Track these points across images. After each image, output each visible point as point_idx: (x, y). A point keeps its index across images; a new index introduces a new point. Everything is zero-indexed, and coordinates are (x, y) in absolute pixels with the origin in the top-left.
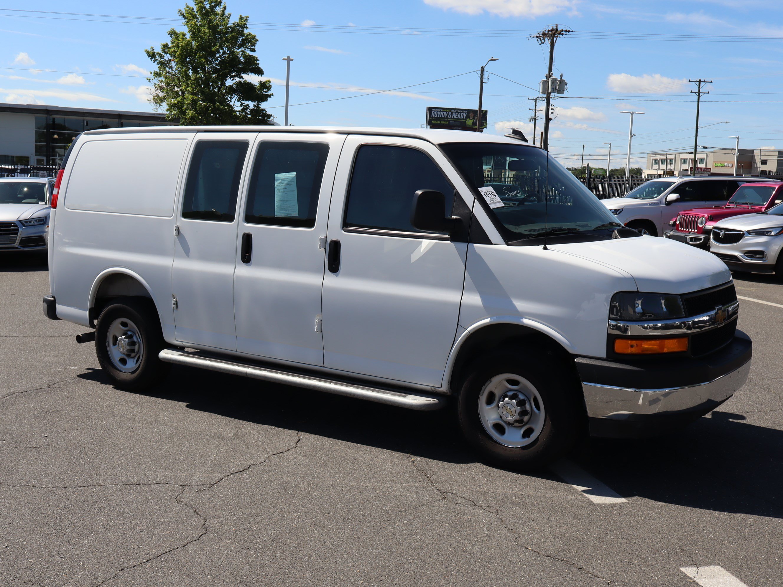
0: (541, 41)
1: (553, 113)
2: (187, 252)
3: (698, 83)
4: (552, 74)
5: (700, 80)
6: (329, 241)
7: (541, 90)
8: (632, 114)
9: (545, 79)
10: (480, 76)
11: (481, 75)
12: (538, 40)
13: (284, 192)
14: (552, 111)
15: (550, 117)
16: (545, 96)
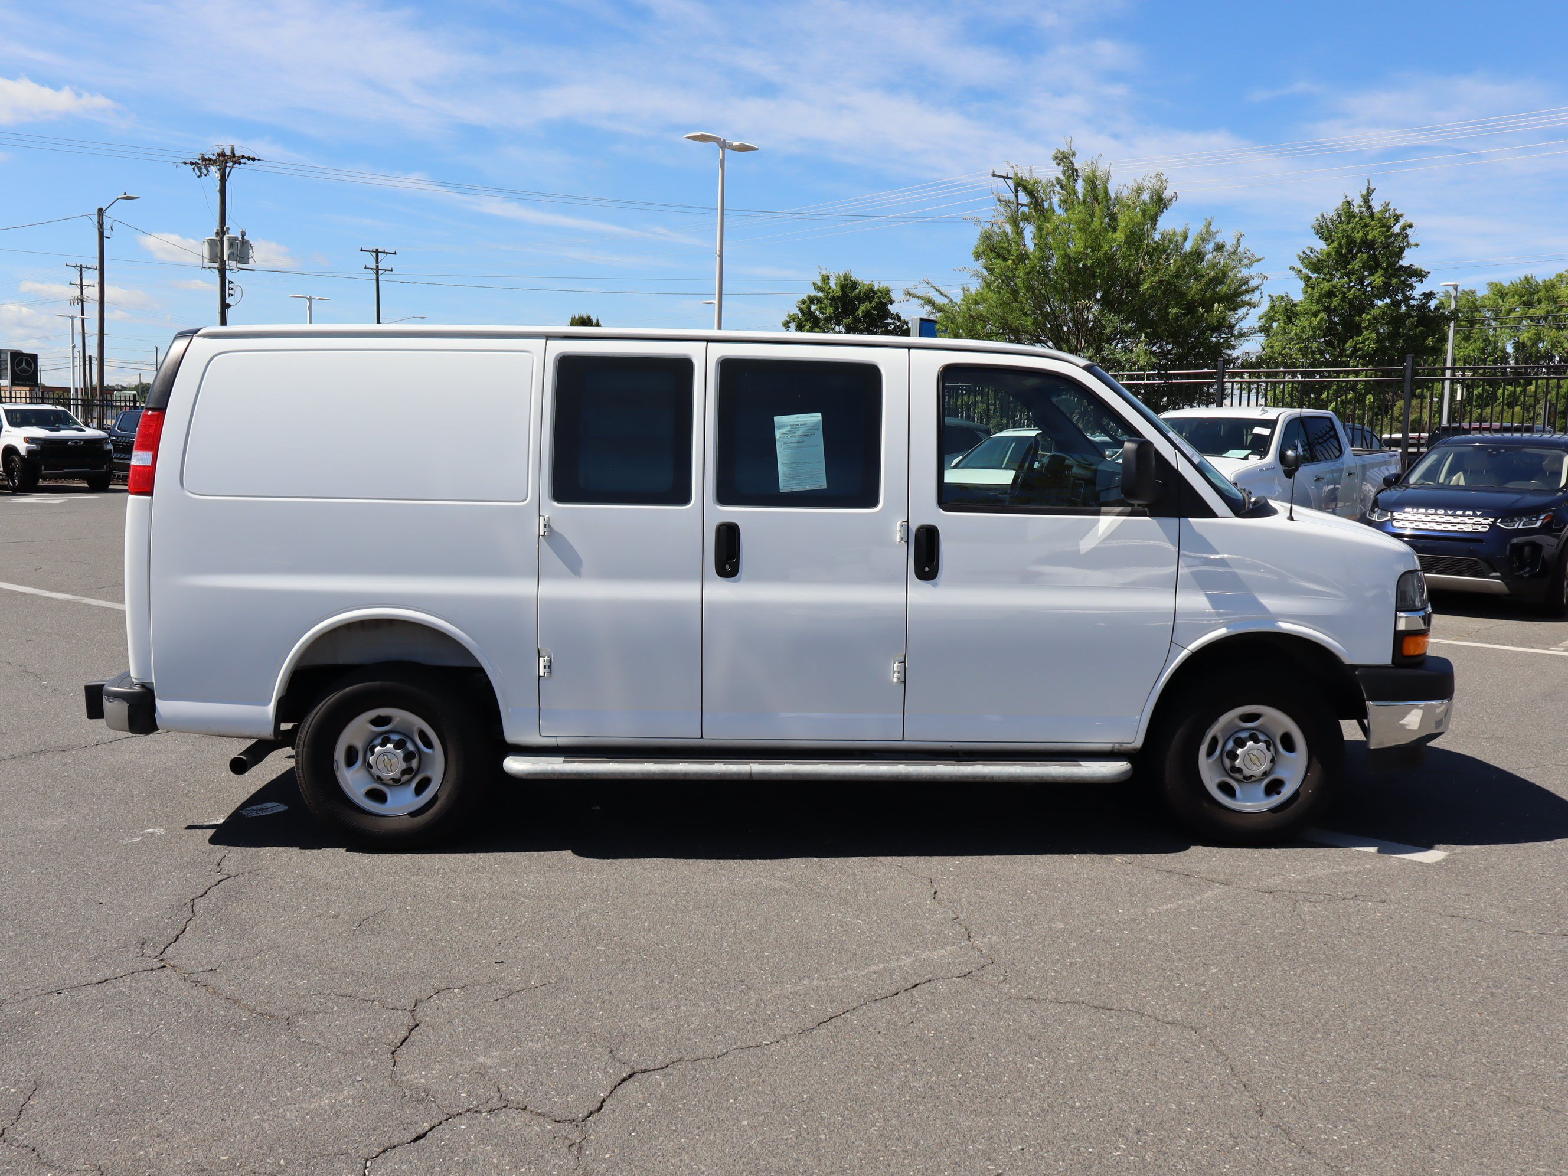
0: (201, 173)
1: (232, 295)
2: (574, 566)
3: (374, 254)
4: (228, 229)
5: (377, 250)
6: (914, 528)
7: (206, 254)
8: (310, 299)
9: (214, 237)
10: (97, 224)
11: (99, 222)
12: (194, 169)
13: (797, 448)
14: (231, 292)
15: (227, 302)
16: (217, 265)
